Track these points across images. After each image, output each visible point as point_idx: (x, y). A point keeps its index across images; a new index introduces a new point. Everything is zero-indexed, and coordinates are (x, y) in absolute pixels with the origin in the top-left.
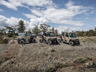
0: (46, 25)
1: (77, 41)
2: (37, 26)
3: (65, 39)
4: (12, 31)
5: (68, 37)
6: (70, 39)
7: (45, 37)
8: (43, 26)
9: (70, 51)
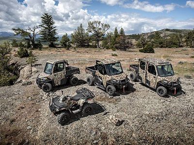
0: (101, 24)
1: (174, 86)
2: (81, 26)
3: (146, 77)
4: (28, 39)
5: (155, 74)
6: (158, 81)
7: (101, 75)
8: (95, 26)
9: (160, 117)
